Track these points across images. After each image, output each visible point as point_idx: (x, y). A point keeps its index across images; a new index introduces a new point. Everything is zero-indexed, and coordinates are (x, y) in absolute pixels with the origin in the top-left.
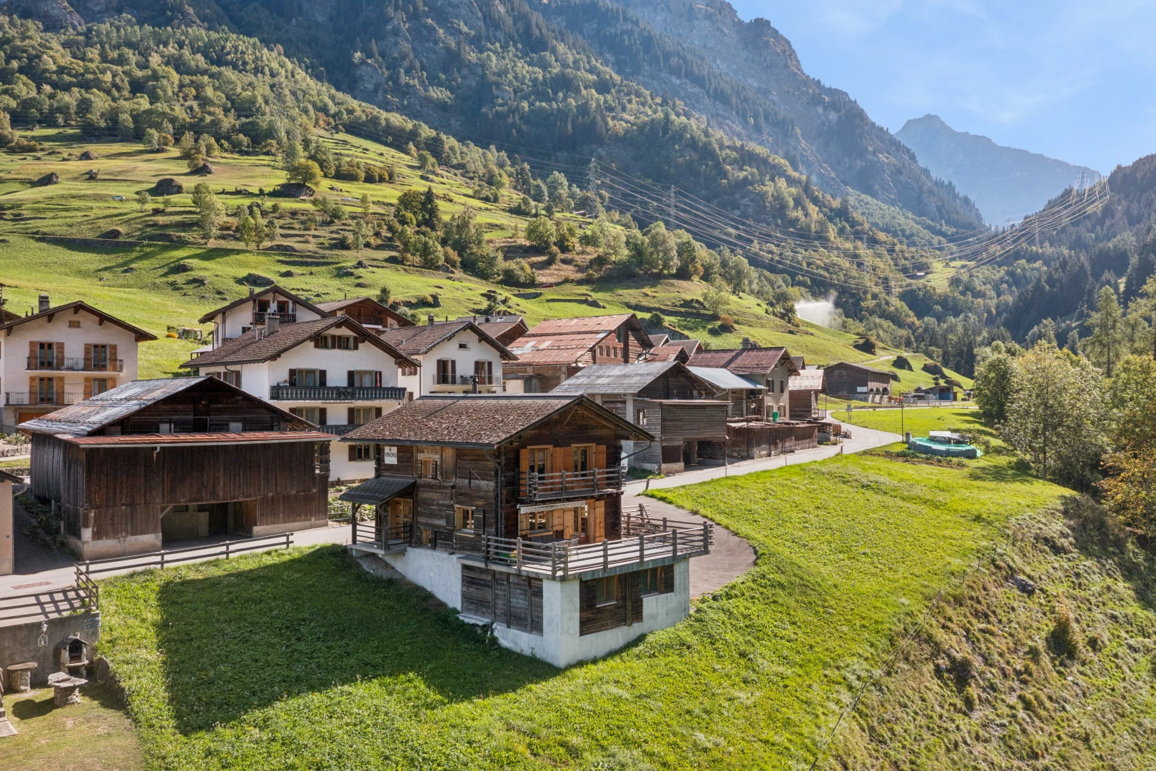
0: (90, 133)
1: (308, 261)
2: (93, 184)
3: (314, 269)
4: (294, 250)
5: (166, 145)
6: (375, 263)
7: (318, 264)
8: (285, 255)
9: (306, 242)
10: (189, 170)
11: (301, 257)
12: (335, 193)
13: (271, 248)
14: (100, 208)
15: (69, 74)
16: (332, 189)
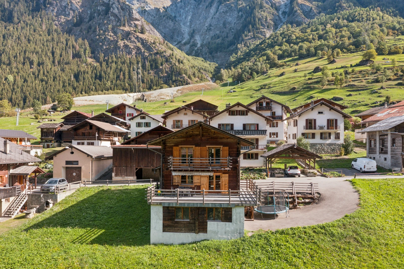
0: (302, 57)
1: (359, 89)
2: (295, 73)
3: (361, 92)
4: (355, 86)
5: (324, 55)
6: (389, 87)
7: (363, 90)
8: (351, 88)
9: (362, 82)
10: (328, 63)
11: (357, 88)
12: (385, 60)
13: (346, 86)
14: (292, 81)
15: (299, 39)
16: (384, 59)
